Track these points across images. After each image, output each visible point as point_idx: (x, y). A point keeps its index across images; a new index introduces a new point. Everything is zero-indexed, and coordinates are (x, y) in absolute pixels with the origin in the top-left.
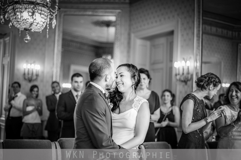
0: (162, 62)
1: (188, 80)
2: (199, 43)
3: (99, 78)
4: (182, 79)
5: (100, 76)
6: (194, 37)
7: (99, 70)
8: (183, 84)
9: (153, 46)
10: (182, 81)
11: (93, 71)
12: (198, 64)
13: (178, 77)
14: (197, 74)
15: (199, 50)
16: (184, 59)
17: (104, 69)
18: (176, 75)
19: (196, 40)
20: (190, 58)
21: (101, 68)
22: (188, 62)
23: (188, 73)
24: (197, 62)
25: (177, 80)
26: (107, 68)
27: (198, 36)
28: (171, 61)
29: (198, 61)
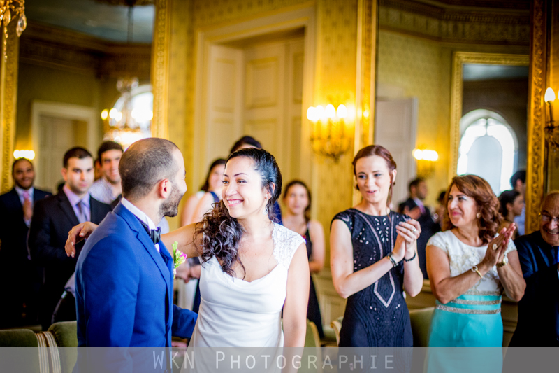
0: (274, 105)
1: (342, 153)
2: (368, 61)
3: (142, 189)
4: (328, 149)
5: (144, 184)
6: (356, 46)
7: (140, 170)
8: (331, 160)
9: (250, 62)
10: (328, 155)
11: (127, 173)
12: (368, 114)
13: (317, 145)
14: (363, 137)
15: (369, 78)
16: (330, 100)
17: (152, 167)
18: (312, 140)
19: (362, 53)
20: (347, 97)
21: (147, 164)
22: (341, 107)
23: (342, 136)
24: (363, 109)
25: (314, 151)
26: (163, 165)
27: (367, 45)
28: (298, 101)
29: (366, 107)
